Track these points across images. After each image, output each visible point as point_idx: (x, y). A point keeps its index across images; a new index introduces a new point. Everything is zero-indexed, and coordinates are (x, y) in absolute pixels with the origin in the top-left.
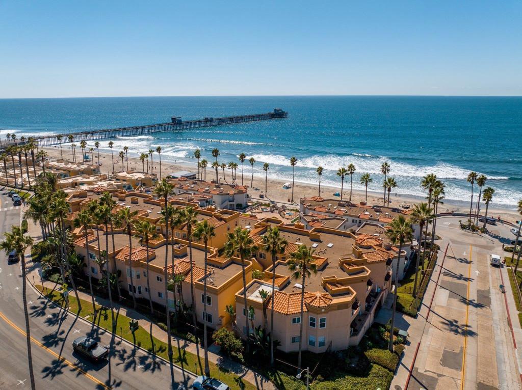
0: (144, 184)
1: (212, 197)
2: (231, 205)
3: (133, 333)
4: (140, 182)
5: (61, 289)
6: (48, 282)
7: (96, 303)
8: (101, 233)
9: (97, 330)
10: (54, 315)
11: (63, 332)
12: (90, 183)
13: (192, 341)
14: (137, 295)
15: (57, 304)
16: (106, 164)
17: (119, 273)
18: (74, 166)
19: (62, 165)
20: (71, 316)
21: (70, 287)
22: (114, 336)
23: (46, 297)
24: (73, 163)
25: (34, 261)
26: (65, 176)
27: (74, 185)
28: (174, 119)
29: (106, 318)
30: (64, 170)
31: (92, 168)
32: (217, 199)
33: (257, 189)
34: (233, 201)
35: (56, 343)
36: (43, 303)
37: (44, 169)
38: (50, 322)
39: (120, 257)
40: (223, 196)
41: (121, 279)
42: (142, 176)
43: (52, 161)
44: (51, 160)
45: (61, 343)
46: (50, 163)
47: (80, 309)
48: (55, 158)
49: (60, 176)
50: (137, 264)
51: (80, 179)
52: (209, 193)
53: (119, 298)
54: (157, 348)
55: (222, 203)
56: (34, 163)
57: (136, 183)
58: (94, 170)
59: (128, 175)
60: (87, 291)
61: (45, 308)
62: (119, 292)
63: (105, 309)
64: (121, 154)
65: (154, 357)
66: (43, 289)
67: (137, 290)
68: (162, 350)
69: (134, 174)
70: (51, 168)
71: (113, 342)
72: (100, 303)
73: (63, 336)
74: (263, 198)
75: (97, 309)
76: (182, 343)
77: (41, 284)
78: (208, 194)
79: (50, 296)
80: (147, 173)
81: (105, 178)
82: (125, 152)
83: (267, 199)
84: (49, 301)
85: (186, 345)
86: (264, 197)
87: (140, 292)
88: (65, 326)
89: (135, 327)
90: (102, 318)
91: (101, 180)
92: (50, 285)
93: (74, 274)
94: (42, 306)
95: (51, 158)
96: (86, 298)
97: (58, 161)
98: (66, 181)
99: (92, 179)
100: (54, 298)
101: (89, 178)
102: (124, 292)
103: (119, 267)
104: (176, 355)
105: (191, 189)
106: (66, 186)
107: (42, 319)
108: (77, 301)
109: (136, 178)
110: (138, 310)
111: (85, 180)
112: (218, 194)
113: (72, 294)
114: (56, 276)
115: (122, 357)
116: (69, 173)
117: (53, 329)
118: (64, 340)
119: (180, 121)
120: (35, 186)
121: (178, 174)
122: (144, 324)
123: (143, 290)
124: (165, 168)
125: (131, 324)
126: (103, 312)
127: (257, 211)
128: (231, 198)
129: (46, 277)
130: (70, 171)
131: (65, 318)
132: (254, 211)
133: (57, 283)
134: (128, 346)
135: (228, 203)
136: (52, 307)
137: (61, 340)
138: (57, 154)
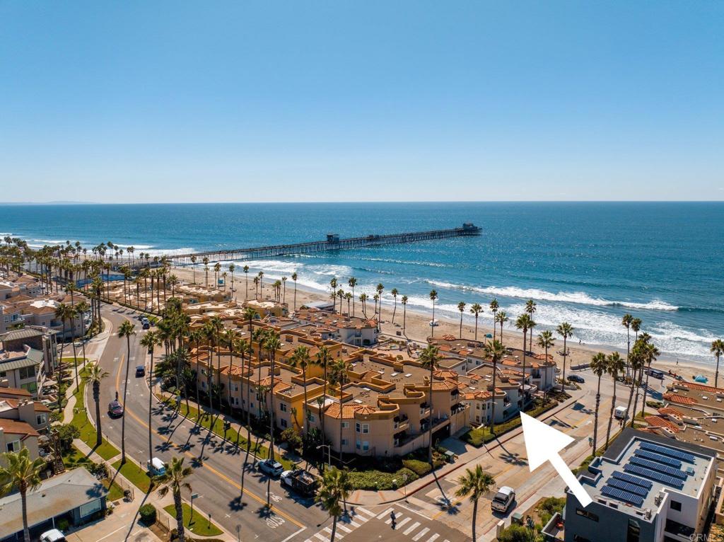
0: (273, 314)
1: (338, 331)
2: (358, 340)
3: (225, 431)
4: (269, 312)
5: (176, 398)
6: (167, 393)
7: (201, 410)
8: (214, 353)
9: (198, 428)
10: (168, 415)
11: (173, 426)
12: (217, 310)
13: (268, 440)
14: (234, 405)
15: (172, 408)
16: (240, 290)
17: (223, 386)
18: (205, 292)
19: (193, 290)
20: (181, 417)
21: (182, 396)
22: (210, 432)
23: (163, 403)
24: (204, 288)
25: (156, 376)
26: (194, 302)
27: (202, 311)
28: (329, 237)
29: (207, 420)
30: (195, 296)
31: (223, 294)
32: (343, 333)
33: (398, 326)
34: (360, 336)
35: (168, 433)
36: (161, 406)
37: (173, 294)
38: (165, 419)
39: (225, 372)
40: (349, 330)
41: (223, 391)
42: (272, 305)
43: (184, 285)
44: (184, 283)
45: (171, 433)
46: (181, 288)
47: (188, 412)
48: (188, 281)
49: (188, 302)
50: (236, 378)
51: (209, 306)
52: (335, 326)
53: (220, 406)
54: (240, 440)
55: (348, 338)
56: (165, 286)
57: (265, 312)
58: (225, 297)
59: (259, 304)
60: (195, 401)
61: (162, 410)
62: (221, 402)
63: (208, 414)
64: (256, 280)
65: (237, 447)
66: (162, 397)
67: (235, 402)
68: (243, 442)
69: (265, 303)
70: (181, 293)
71: (209, 435)
72: (204, 410)
73: (173, 429)
74: (400, 335)
75: (201, 413)
76: (260, 440)
77: (160, 394)
78: (334, 328)
79: (167, 402)
80: (279, 303)
81: (235, 306)
82: (259, 278)
83: (404, 337)
84: (166, 406)
85: (262, 442)
86: (402, 334)
87: (237, 403)
88: (175, 423)
89: (228, 427)
90: (204, 420)
91: (230, 307)
92: (168, 395)
93: (187, 387)
94: (160, 408)
95: (183, 281)
96: (193, 405)
97: (189, 285)
98: (195, 308)
99: (221, 306)
100: (170, 404)
101: (217, 305)
102: (225, 402)
103: (223, 381)
104: (253, 447)
105: (319, 322)
106: (194, 312)
107: (160, 417)
108: (186, 408)
109: (266, 306)
110: (233, 417)
111: (214, 307)
112: (344, 328)
113: (184, 402)
114: (173, 388)
115: (213, 445)
116: (199, 299)
117: (166, 424)
118: (173, 431)
119: (338, 239)
120: (163, 310)
121: (313, 305)
122: (235, 427)
123: (240, 401)
124: (305, 297)
125: (225, 424)
126: (206, 416)
127: (384, 348)
128: (358, 333)
129: (165, 389)
130: (199, 297)
131: (176, 417)
132: (381, 348)
133: (173, 394)
134: (219, 439)
135: (353, 338)
136: (167, 410)
137: (171, 431)
138: (189, 276)
